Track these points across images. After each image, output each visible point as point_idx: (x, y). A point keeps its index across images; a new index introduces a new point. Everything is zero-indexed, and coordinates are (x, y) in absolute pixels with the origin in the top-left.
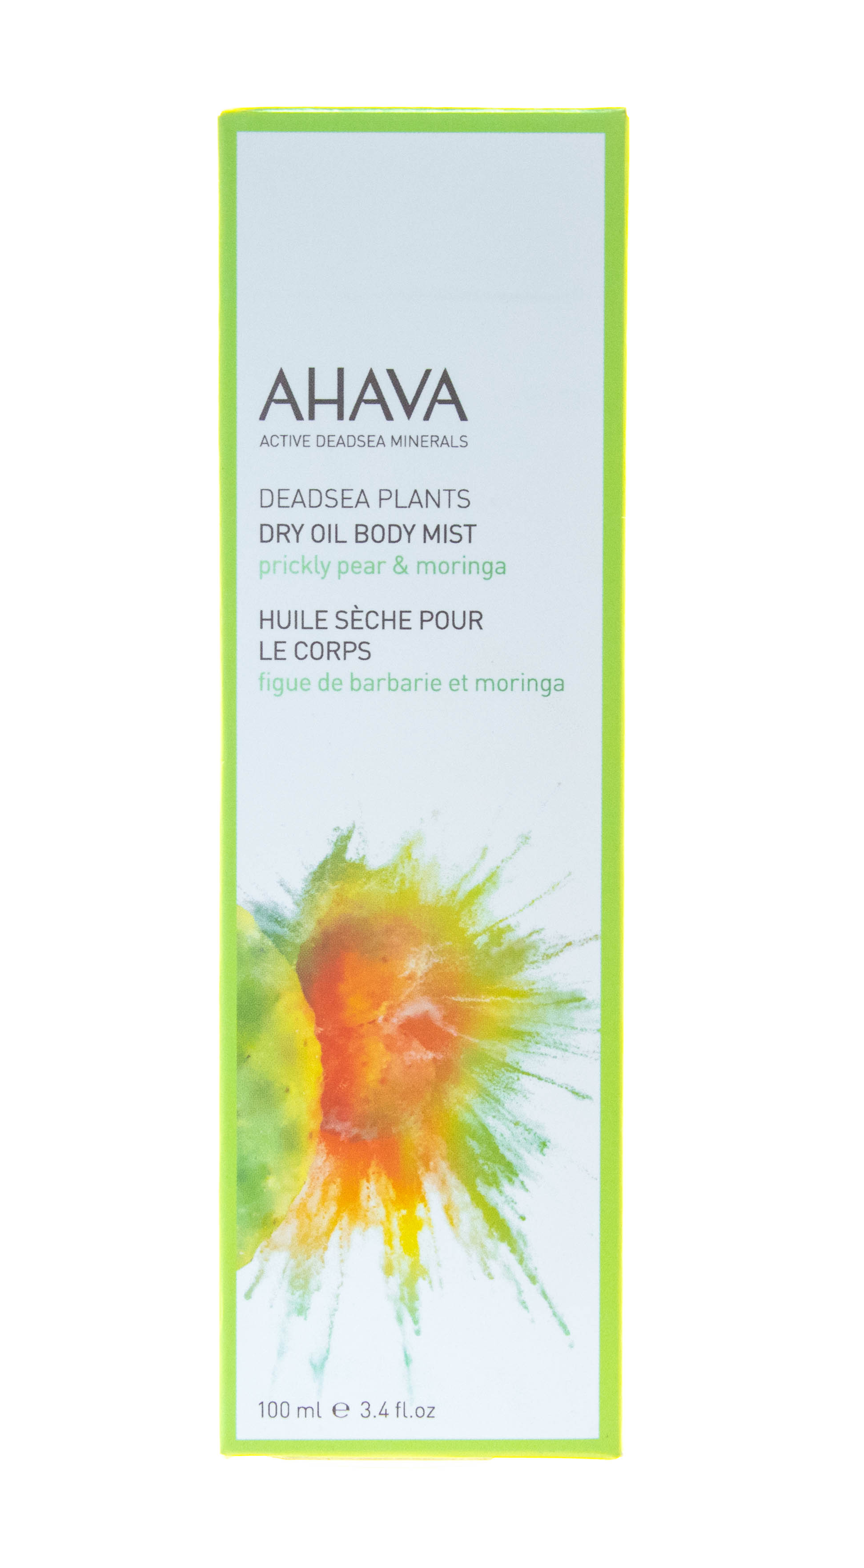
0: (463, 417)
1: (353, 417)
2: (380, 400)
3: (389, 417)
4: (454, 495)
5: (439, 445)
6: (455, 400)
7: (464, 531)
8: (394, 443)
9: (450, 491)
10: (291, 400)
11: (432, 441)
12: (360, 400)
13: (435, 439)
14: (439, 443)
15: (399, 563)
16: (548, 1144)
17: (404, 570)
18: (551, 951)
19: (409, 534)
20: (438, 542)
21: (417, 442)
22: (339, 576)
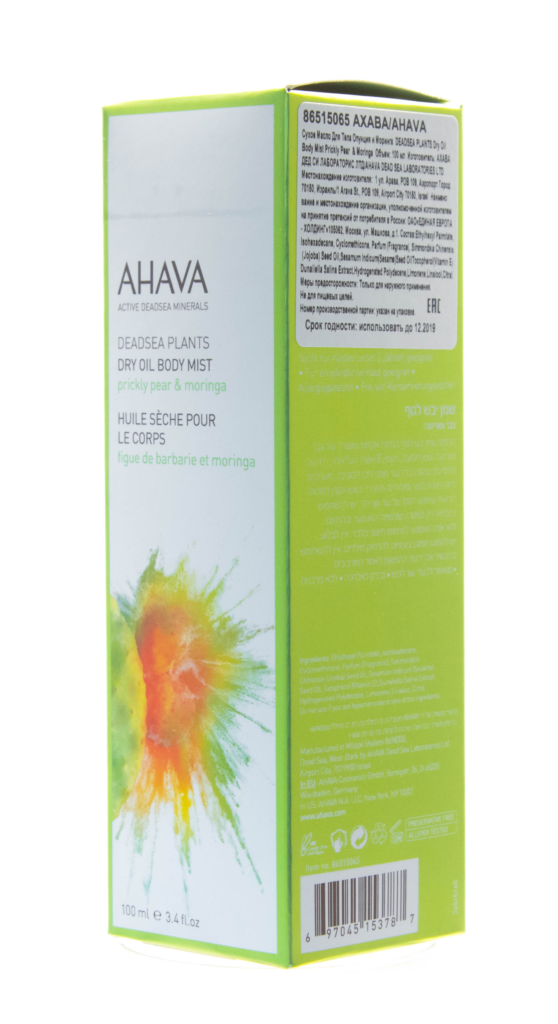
0: (206, 291)
1: (157, 292)
2: (169, 281)
3: (173, 292)
4: (202, 339)
5: (195, 308)
6: (202, 281)
7: (206, 363)
8: (175, 308)
9: (200, 337)
10: (131, 282)
11: (192, 306)
12: (160, 281)
13: (193, 305)
14: (195, 307)
15: (177, 384)
16: (249, 759)
17: (180, 389)
18: (250, 635)
19: (182, 365)
20: (195, 370)
21: (185, 307)
22: (151, 392)
